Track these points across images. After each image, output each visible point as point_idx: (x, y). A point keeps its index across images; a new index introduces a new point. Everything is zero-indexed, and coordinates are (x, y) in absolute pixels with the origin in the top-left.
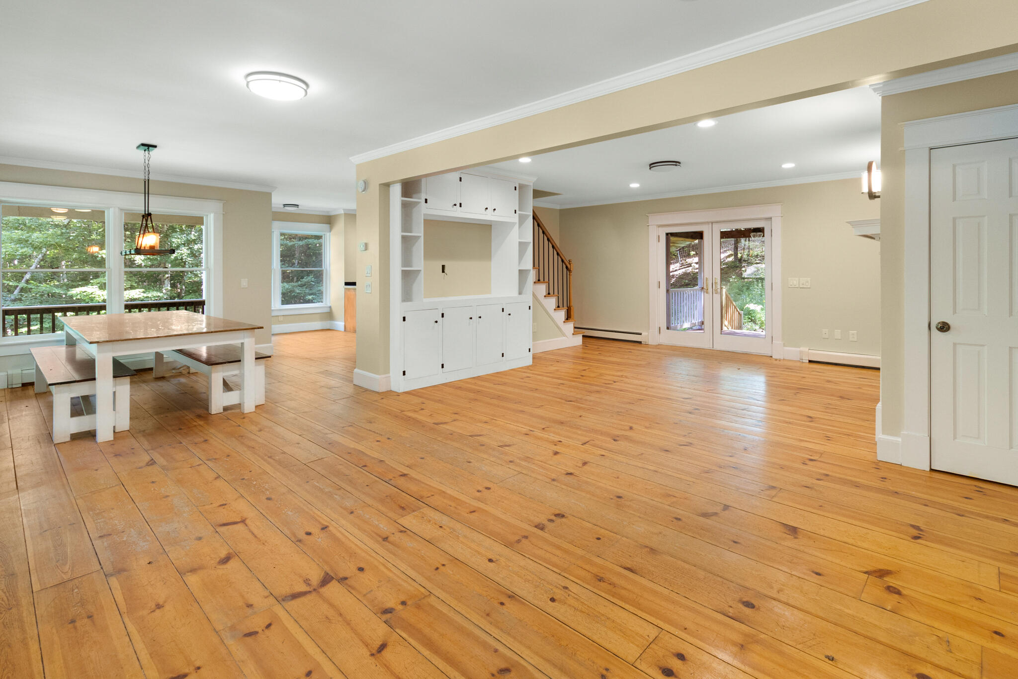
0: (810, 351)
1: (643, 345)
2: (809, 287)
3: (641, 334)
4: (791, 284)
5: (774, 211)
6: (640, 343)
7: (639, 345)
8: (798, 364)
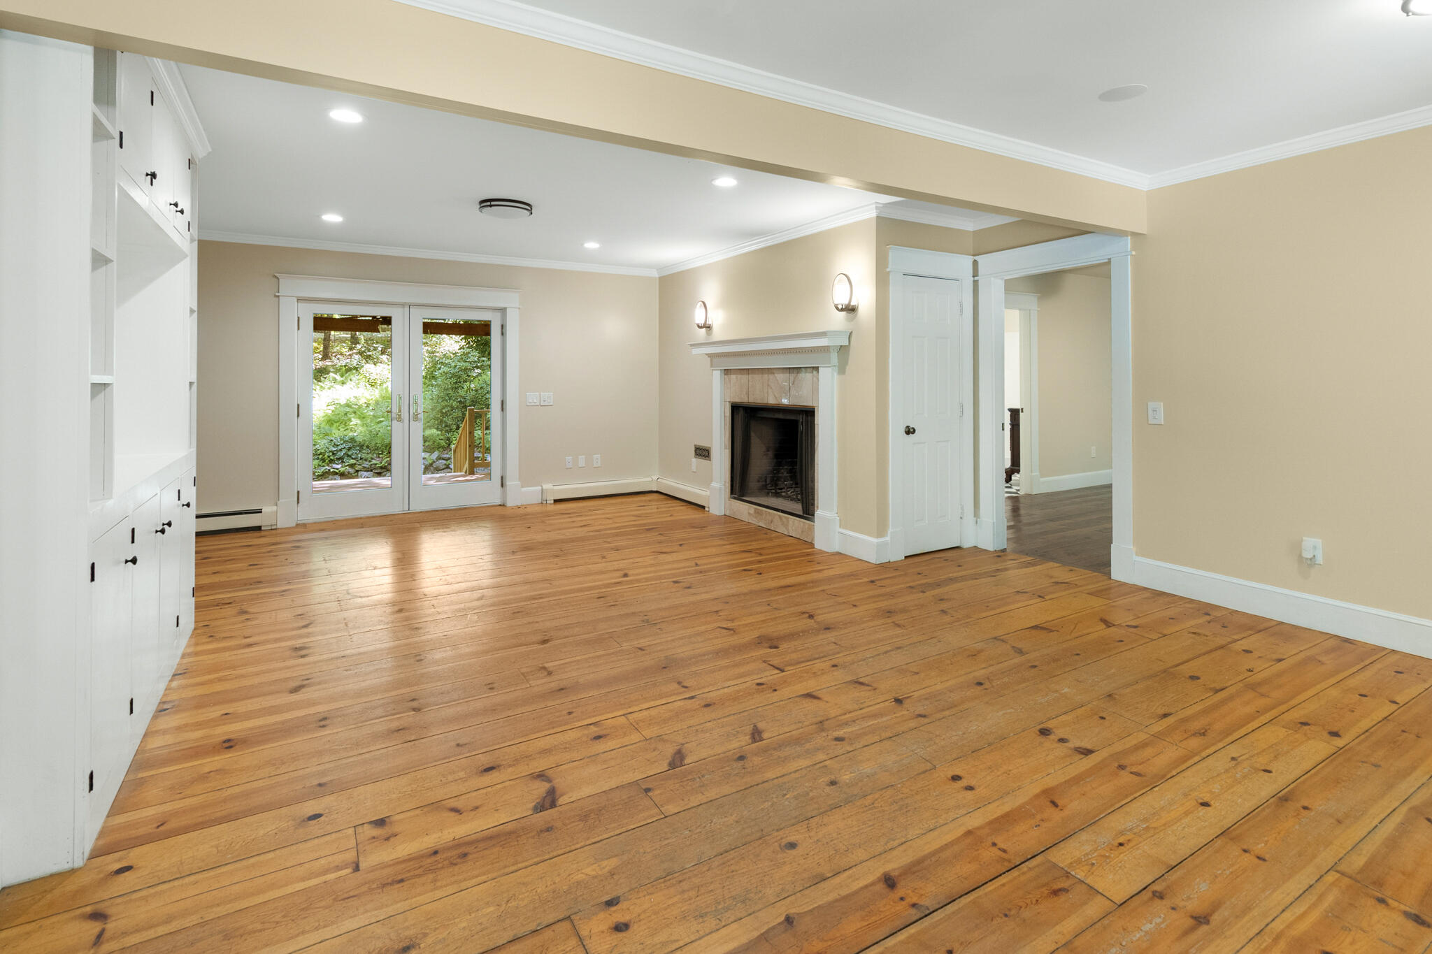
0: (555, 488)
1: (263, 533)
2: (551, 404)
3: (260, 511)
4: (531, 401)
5: (509, 300)
6: (259, 528)
7: (257, 534)
8: (538, 509)
